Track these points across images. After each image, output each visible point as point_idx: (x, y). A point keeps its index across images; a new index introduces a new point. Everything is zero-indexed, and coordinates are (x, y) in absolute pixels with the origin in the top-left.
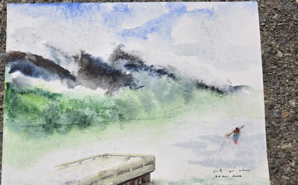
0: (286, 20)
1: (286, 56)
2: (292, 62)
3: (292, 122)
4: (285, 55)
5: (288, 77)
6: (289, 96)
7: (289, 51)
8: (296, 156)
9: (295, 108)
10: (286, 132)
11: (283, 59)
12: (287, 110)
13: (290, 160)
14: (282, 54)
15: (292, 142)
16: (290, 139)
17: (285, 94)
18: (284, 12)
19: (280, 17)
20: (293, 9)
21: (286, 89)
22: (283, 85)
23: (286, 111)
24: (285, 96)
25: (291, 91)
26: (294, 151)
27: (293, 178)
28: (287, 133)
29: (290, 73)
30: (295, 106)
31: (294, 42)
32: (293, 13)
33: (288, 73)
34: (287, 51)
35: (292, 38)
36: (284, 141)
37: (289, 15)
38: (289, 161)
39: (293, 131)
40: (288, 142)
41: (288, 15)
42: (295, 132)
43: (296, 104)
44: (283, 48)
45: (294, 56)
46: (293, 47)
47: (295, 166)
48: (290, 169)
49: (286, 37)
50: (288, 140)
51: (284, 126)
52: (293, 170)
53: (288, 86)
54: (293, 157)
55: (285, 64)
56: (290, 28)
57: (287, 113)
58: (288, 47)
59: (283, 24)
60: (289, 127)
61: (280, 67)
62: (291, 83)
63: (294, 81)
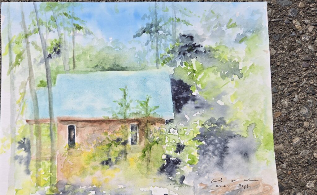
0: (281, 15)
1: (279, 54)
2: (286, 60)
3: (285, 122)
4: (279, 52)
5: (281, 76)
6: (282, 95)
7: (282, 49)
8: (287, 157)
9: (288, 107)
10: (277, 133)
11: (276, 56)
12: (279, 109)
13: (281, 161)
14: (275, 52)
15: (284, 143)
16: (282, 140)
17: (277, 93)
18: (278, 7)
19: (274, 13)
20: (287, 4)
21: (278, 88)
22: (275, 84)
23: (279, 111)
24: (277, 95)
25: (283, 90)
26: (285, 152)
27: (284, 180)
28: (279, 133)
29: (283, 71)
30: (288, 106)
31: (288, 38)
32: (288, 9)
33: (281, 71)
34: (280, 48)
35: (286, 35)
36: (276, 142)
37: (284, 11)
38: (280, 163)
39: (285, 131)
40: (279, 143)
41: (282, 10)
42: (287, 132)
43: (288, 104)
44: (276, 45)
45: (288, 53)
46: (287, 44)
47: (287, 167)
48: (282, 171)
49: (280, 33)
50: (280, 141)
51: (276, 127)
52: (285, 172)
53: (281, 85)
54: (285, 158)
55: (278, 62)
56: (284, 24)
57: (278, 112)
58: (281, 44)
59: (277, 20)
60: (281, 127)
61: (273, 65)
62: (284, 82)
63: (287, 80)
